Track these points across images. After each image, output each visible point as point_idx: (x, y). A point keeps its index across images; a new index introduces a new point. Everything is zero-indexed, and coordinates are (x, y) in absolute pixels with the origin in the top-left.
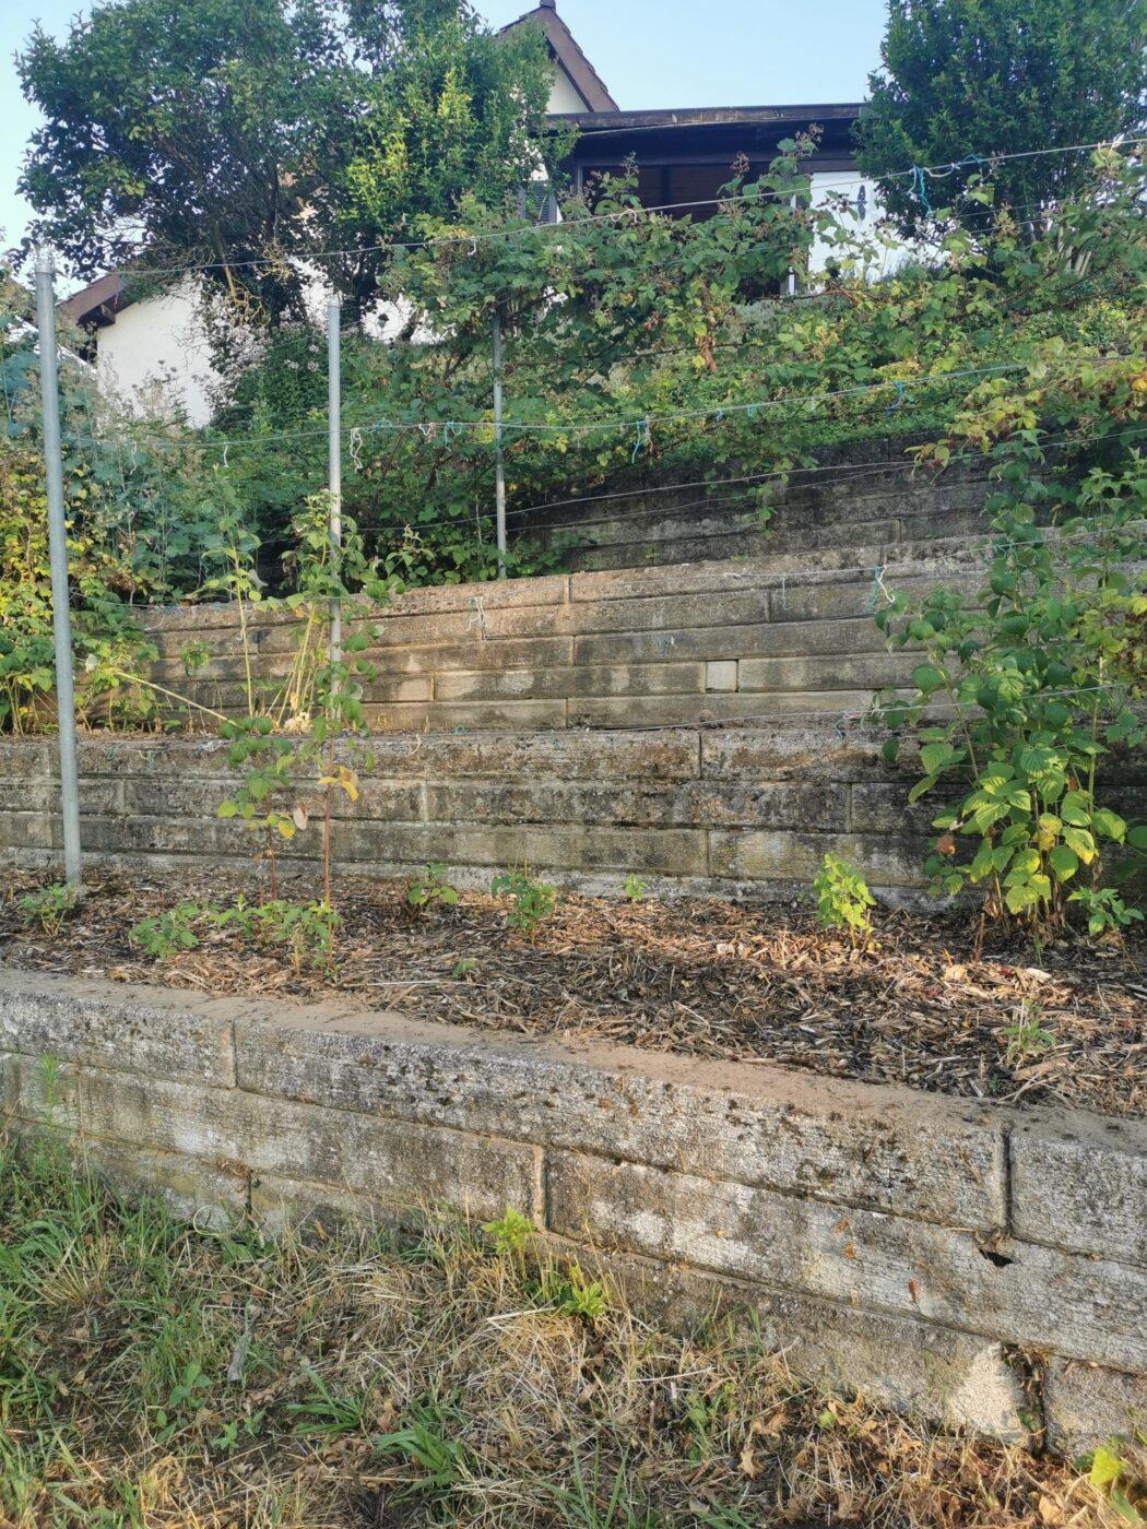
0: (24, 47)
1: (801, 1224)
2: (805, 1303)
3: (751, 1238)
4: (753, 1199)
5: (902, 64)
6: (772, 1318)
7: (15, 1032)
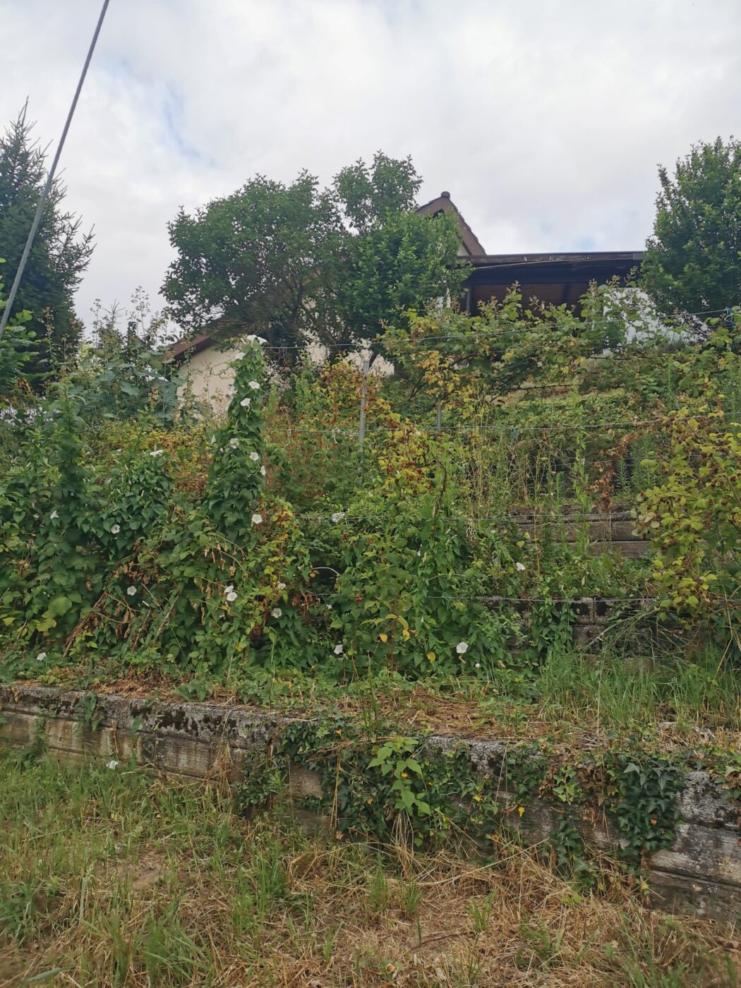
0: (173, 218)
1: (718, 844)
2: (721, 887)
3: (690, 852)
4: (689, 829)
5: (665, 235)
6: (703, 897)
7: (245, 737)
